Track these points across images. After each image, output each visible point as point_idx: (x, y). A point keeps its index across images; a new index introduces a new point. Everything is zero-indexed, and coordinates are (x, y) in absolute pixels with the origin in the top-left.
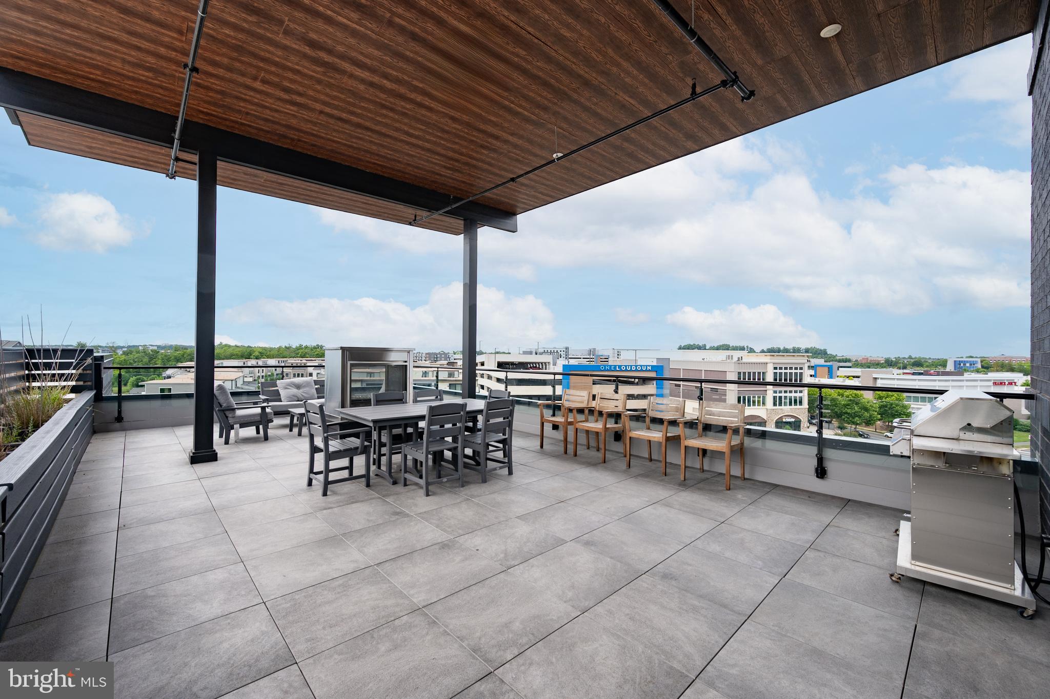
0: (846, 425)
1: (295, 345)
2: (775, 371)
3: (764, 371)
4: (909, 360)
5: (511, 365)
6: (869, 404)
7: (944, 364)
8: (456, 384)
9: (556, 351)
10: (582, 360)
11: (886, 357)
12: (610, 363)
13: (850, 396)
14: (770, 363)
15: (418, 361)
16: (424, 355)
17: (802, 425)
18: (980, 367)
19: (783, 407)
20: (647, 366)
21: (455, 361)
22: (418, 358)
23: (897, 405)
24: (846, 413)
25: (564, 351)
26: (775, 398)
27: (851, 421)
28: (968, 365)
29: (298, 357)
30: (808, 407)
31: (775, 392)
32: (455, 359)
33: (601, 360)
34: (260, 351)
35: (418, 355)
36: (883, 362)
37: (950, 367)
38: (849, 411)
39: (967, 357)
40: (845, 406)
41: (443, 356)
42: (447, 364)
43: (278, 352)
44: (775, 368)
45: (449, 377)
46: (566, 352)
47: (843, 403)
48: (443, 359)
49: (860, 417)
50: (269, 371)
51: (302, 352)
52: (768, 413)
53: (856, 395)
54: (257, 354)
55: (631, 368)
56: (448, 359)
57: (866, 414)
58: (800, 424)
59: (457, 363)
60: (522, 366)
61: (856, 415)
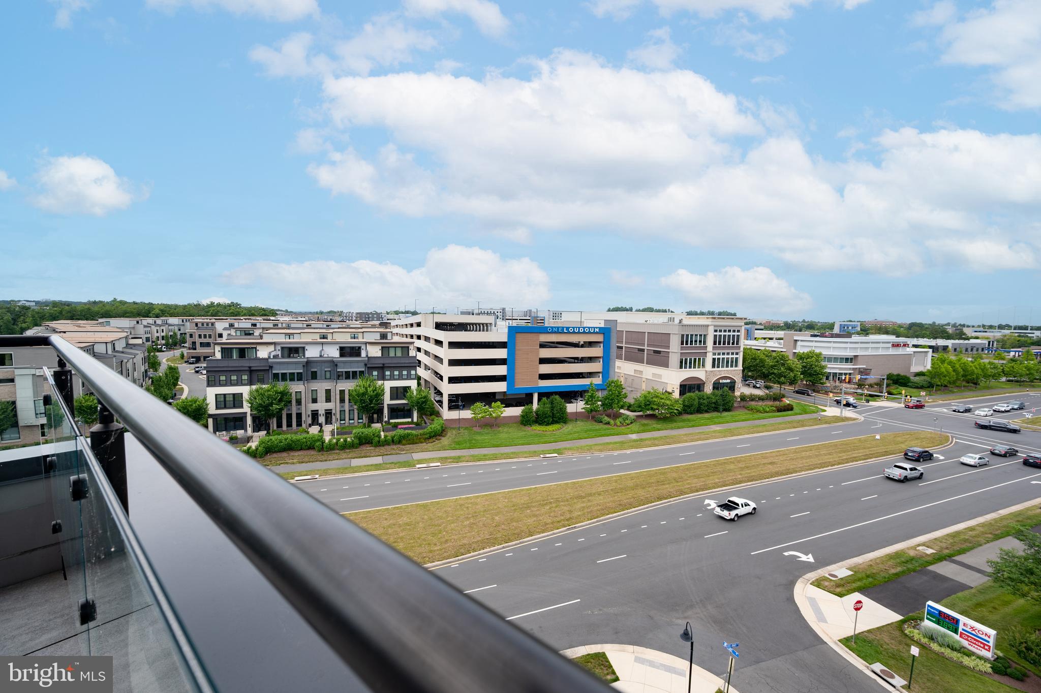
0: (772, 384)
1: (205, 302)
2: (716, 333)
3: (705, 333)
4: (803, 323)
5: (450, 326)
6: (794, 365)
7: (831, 326)
8: (389, 347)
9: (492, 312)
10: (518, 321)
11: (785, 321)
12: (546, 325)
13: (778, 358)
14: (712, 325)
15: (347, 321)
16: (354, 315)
17: (736, 386)
18: (859, 330)
19: (720, 369)
20: (594, 328)
21: (388, 321)
22: (348, 318)
23: (816, 366)
24: (773, 373)
25: (500, 312)
26: (714, 359)
27: (777, 380)
28: (850, 328)
29: (208, 316)
30: (742, 369)
31: (714, 354)
32: (388, 319)
33: (538, 321)
34: (162, 308)
35: (348, 314)
36: (783, 325)
37: (836, 330)
38: (776, 371)
39: (847, 321)
40: (772, 367)
41: (375, 316)
42: (380, 324)
43: (184, 309)
44: (716, 331)
45: (381, 339)
46: (503, 313)
47: (771, 364)
48: (375, 319)
49: (785, 377)
50: (170, 331)
51: (213, 310)
52: (707, 374)
53: (783, 357)
54: (157, 311)
55: (579, 330)
56: (381, 319)
57: (792, 374)
58: (735, 384)
59: (390, 323)
60: (462, 327)
61: (780, 375)
